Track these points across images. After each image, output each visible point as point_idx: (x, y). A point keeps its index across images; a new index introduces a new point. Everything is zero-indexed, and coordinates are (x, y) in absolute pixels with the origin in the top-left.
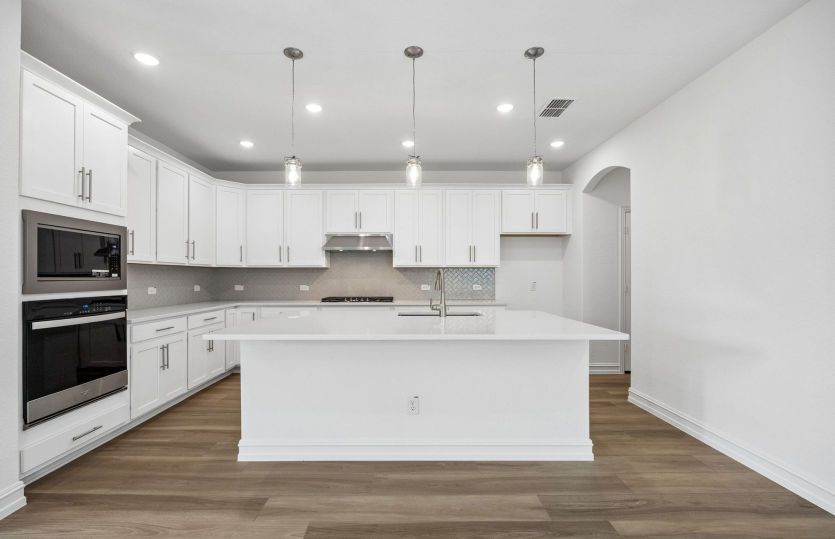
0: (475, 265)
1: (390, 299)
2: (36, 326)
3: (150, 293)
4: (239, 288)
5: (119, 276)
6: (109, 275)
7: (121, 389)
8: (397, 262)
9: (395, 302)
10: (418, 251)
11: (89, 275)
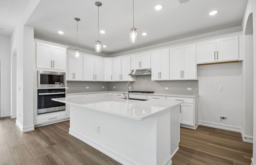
0: (184, 79)
1: (153, 92)
2: (40, 94)
3: (87, 88)
4: (114, 87)
5: (63, 84)
6: (60, 84)
7: (64, 110)
8: (153, 78)
9: (155, 94)
10: (160, 74)
11: (54, 84)
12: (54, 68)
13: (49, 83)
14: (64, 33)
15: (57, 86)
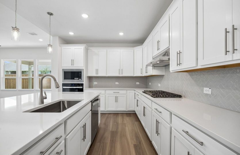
6: (79, 79)
11: (74, 79)
12: (74, 66)
13: (71, 79)
14: (74, 33)
15: (76, 81)
